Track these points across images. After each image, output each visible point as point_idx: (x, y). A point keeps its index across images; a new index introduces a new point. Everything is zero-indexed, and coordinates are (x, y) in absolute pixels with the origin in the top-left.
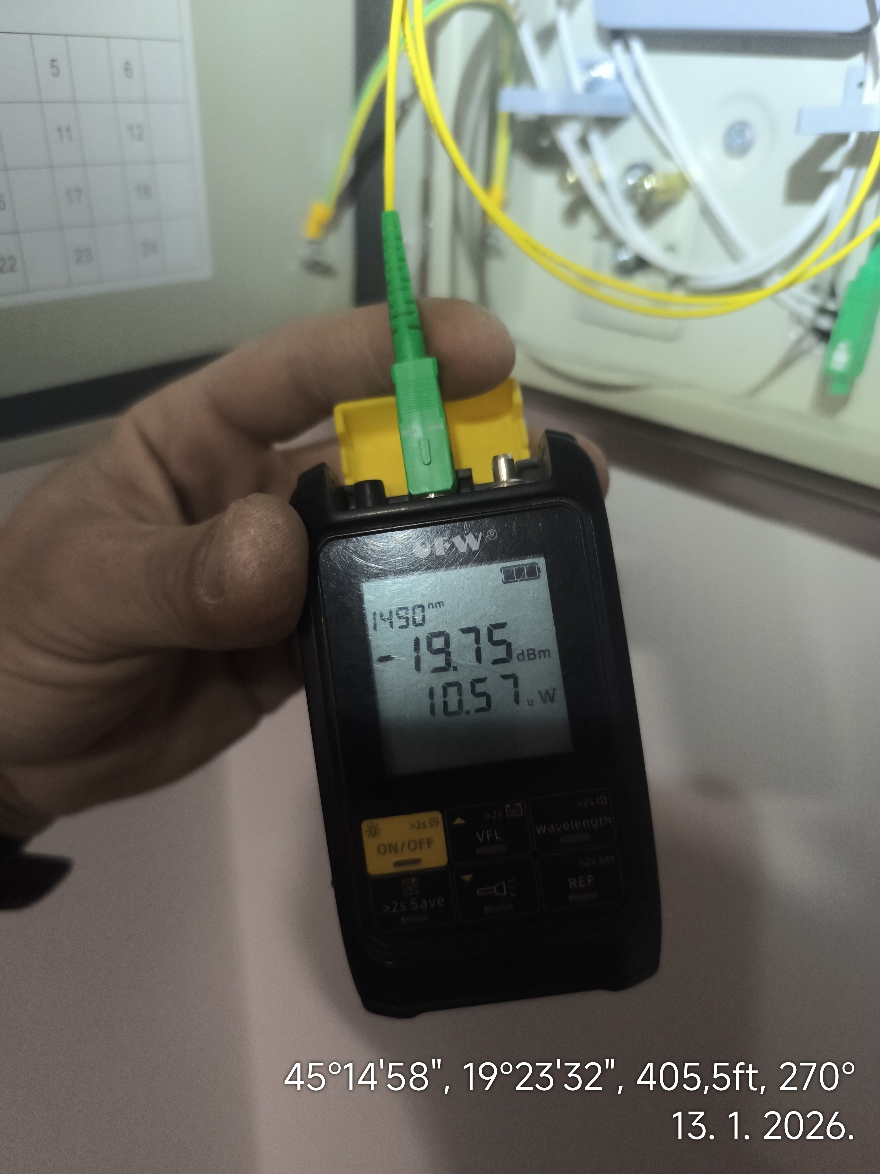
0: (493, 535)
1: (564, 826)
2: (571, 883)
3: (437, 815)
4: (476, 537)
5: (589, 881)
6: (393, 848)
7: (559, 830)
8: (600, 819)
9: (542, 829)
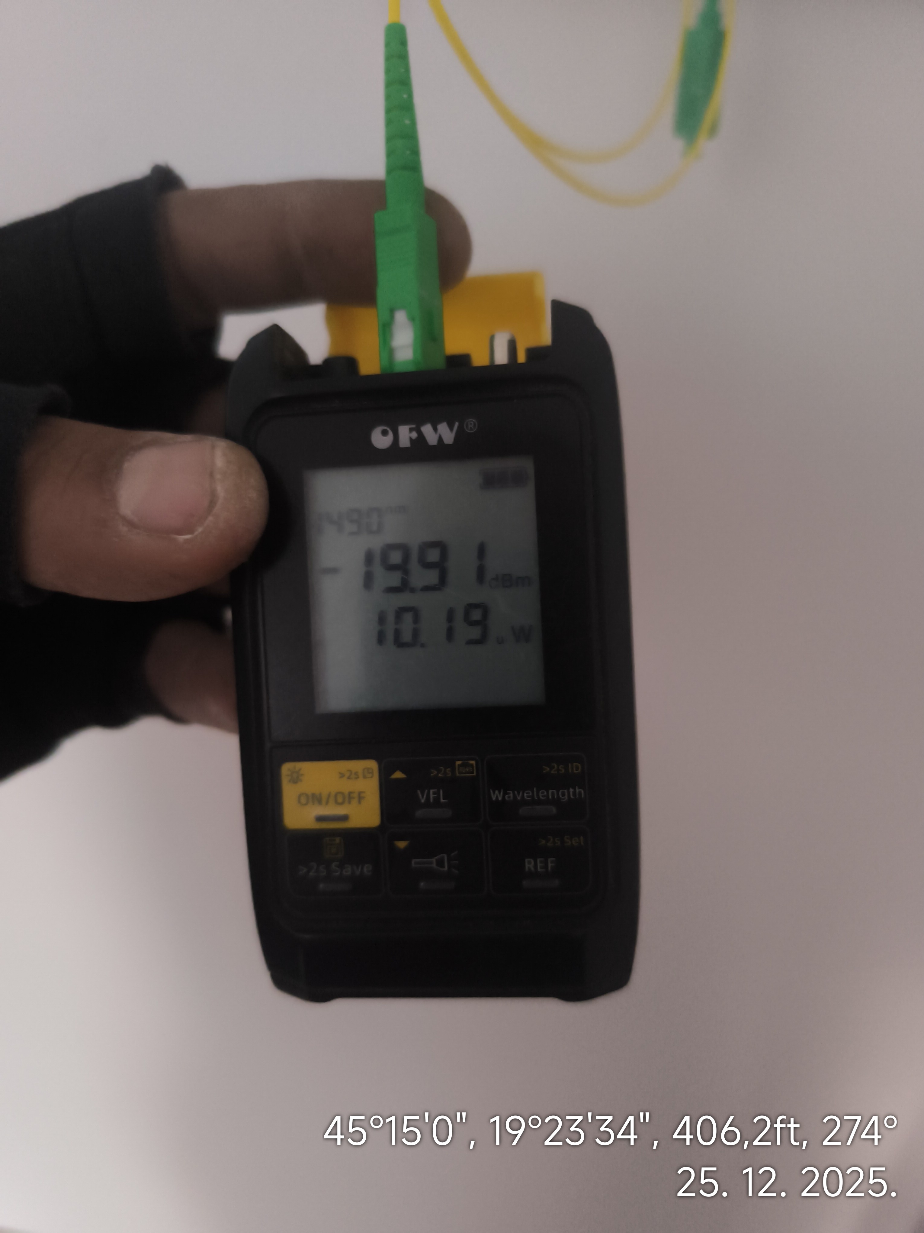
0: (472, 426)
1: (525, 795)
2: (527, 865)
3: (372, 765)
4: (451, 428)
5: (550, 865)
6: (317, 799)
7: (519, 798)
8: (571, 790)
9: (499, 795)
